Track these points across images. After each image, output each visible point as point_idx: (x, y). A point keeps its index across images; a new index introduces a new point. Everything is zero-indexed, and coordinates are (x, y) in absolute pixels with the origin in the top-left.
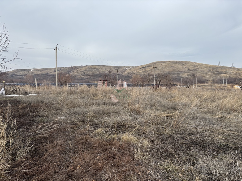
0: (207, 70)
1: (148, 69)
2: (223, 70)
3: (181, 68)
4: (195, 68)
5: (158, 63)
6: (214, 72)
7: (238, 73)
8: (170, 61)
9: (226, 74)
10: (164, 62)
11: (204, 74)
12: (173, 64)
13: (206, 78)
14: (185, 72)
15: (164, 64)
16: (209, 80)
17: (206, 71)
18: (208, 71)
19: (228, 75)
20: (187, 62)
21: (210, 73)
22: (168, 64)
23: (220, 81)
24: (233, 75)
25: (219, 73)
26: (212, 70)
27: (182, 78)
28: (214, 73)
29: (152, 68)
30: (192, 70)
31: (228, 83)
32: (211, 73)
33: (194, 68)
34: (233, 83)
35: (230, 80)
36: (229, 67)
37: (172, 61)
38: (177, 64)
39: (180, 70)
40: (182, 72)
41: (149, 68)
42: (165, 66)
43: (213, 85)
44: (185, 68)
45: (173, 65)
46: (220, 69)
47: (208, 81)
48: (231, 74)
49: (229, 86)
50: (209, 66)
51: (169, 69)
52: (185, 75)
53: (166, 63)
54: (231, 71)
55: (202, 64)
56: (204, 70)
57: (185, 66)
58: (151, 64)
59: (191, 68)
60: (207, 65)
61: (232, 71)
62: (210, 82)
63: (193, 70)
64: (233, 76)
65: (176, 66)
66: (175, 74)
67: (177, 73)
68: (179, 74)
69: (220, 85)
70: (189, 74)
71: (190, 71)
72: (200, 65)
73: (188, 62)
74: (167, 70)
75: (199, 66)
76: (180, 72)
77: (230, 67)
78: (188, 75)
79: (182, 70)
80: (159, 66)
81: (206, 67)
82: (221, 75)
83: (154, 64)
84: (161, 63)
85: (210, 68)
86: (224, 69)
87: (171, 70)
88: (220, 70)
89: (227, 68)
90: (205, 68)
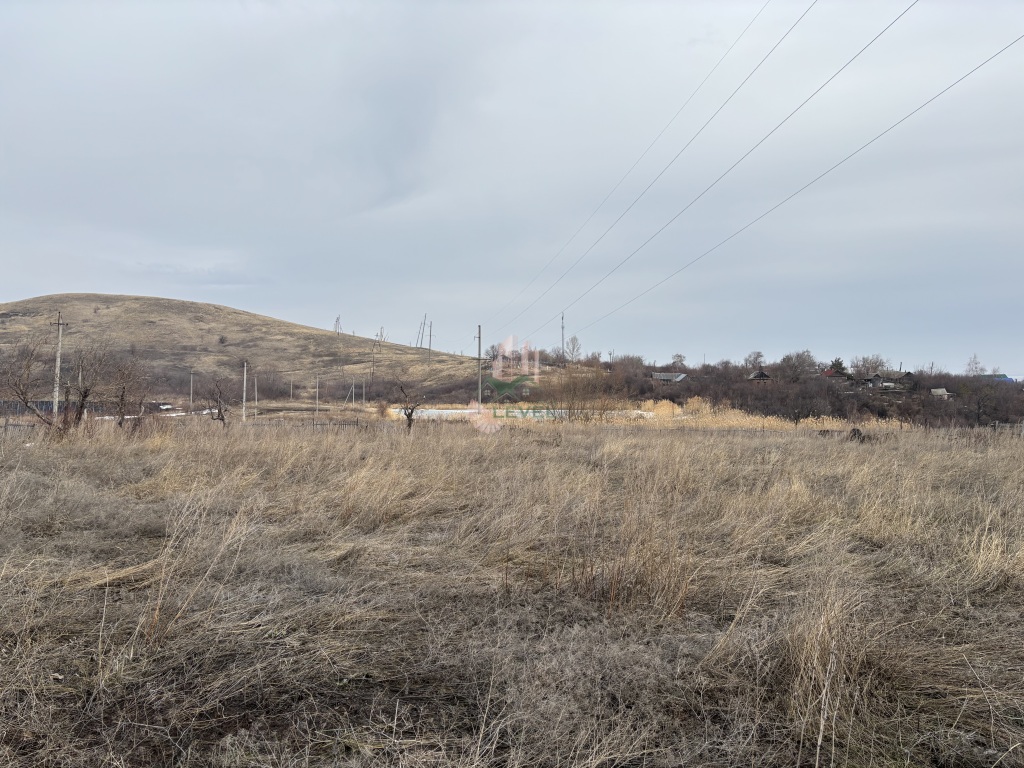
0: (298, 346)
1: (20, 326)
2: (351, 350)
3: (191, 334)
4: (248, 335)
5: (76, 302)
6: (320, 356)
7: (399, 364)
8: (137, 299)
9: (362, 365)
10: (108, 300)
11: (286, 363)
12: (152, 312)
13: (292, 379)
14: (205, 350)
15: (108, 308)
16: (305, 387)
17: (292, 351)
18: (298, 350)
19: (368, 371)
20: (214, 306)
21: (307, 360)
22: (127, 311)
23: (342, 392)
24: (383, 369)
25: (337, 360)
26: (312, 348)
27: (197, 378)
28: (320, 359)
29: (41, 321)
30: (238, 345)
31: (369, 399)
32: (311, 359)
33: (243, 335)
34: (384, 399)
35: (374, 388)
36: (372, 340)
37: (149, 299)
38: (169, 314)
39: (186, 342)
40: (193, 349)
41: (26, 324)
42: (113, 319)
43: (319, 405)
44: (209, 331)
45: (154, 317)
46: (341, 345)
47: (300, 390)
48: (377, 366)
49: (371, 409)
50: (301, 331)
51: (132, 333)
52: (206, 364)
53: (120, 304)
54: (376, 356)
55: (275, 321)
56: (283, 345)
57: (206, 327)
58: (35, 300)
59: (234, 335)
60: (296, 325)
61: (379, 356)
62: (306, 394)
63: (242, 344)
64: (384, 373)
65: (166, 323)
66: (162, 356)
67: (173, 354)
68: (182, 360)
69: (345, 405)
70: (225, 358)
71: (230, 348)
72: (267, 323)
73: (218, 309)
74: (122, 338)
75: (264, 330)
76: (185, 348)
77: (374, 338)
78: (221, 364)
79: (195, 342)
80: (84, 318)
81: (292, 335)
82: (346, 367)
83: (55, 304)
84: (93, 301)
85: (307, 338)
86: (355, 345)
87: (142, 337)
88: (341, 349)
89: (365, 342)
90: (289, 338)
